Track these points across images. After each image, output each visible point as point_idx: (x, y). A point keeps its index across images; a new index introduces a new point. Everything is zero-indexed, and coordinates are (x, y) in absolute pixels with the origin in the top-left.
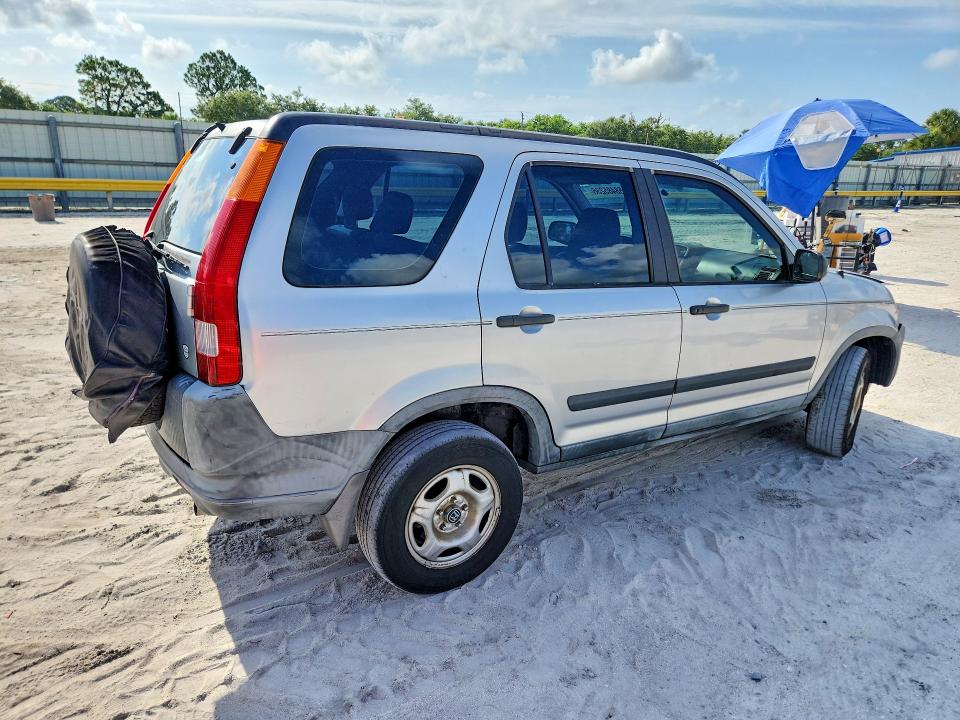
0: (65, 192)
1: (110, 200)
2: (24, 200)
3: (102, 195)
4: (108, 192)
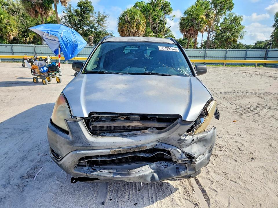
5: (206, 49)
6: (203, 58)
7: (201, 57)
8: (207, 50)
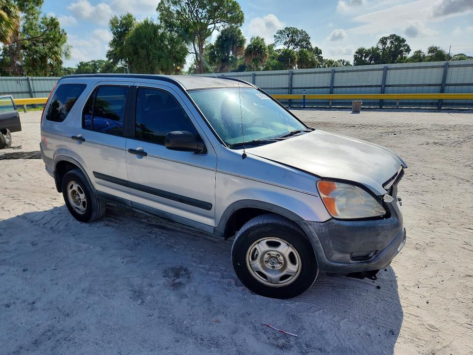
0: (383, 100)
1: (398, 103)
2: (350, 103)
3: (394, 101)
4: (398, 100)
5: (30, 78)
6: (28, 94)
7: (22, 93)
8: (32, 80)
